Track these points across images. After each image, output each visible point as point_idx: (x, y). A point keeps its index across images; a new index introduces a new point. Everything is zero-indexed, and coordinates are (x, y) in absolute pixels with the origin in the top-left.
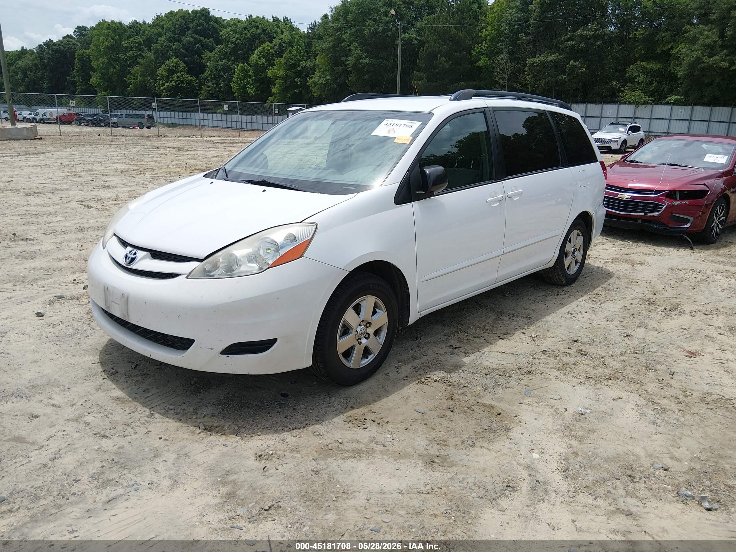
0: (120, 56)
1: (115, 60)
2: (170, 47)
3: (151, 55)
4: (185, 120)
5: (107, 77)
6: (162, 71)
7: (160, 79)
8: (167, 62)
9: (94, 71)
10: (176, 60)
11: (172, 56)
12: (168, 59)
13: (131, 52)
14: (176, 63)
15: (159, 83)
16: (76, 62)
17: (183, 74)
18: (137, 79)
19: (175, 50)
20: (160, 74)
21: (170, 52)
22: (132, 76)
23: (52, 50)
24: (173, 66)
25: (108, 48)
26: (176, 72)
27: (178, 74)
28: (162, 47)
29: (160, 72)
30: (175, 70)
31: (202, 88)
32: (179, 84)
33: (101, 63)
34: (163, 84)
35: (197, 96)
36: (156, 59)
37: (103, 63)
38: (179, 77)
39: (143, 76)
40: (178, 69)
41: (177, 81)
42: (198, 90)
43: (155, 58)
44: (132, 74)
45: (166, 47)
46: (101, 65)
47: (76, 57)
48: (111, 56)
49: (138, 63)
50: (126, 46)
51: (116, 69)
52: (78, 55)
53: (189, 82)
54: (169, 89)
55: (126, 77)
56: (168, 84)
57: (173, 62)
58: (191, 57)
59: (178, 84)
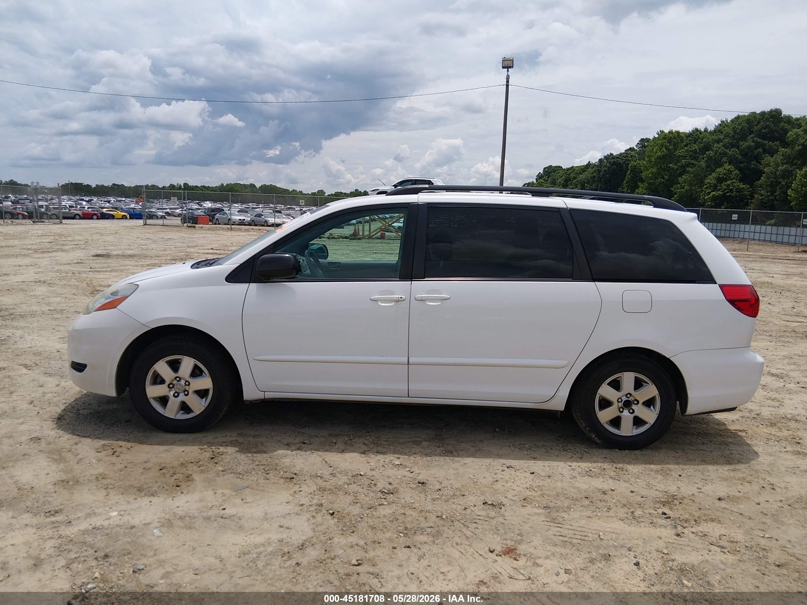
0: (671, 165)
1: (664, 170)
2: (725, 154)
3: (703, 164)
4: (727, 233)
5: (653, 187)
6: (711, 179)
7: (706, 188)
8: (718, 170)
9: (642, 181)
10: (730, 167)
11: (725, 163)
12: (721, 165)
13: (683, 161)
14: (729, 170)
15: (705, 192)
16: (628, 174)
17: (733, 182)
18: (683, 188)
19: (731, 156)
20: (708, 183)
21: (724, 159)
22: (679, 185)
23: (610, 162)
24: (724, 174)
25: (659, 158)
26: (726, 180)
27: (729, 182)
28: (716, 154)
29: (709, 180)
30: (726, 178)
31: (754, 197)
32: (727, 192)
33: (650, 173)
34: (709, 193)
35: (746, 205)
36: (708, 166)
37: (652, 173)
38: (728, 186)
39: (690, 185)
40: (730, 177)
41: (726, 189)
42: (749, 199)
43: (706, 165)
44: (679, 183)
45: (720, 154)
46: (650, 175)
47: (629, 168)
48: (661, 166)
49: (688, 172)
50: (679, 155)
51: (663, 178)
52: (631, 166)
53: (739, 190)
54: (714, 198)
55: (672, 187)
56: (714, 193)
57: (725, 169)
58: (748, 163)
59: (725, 193)
